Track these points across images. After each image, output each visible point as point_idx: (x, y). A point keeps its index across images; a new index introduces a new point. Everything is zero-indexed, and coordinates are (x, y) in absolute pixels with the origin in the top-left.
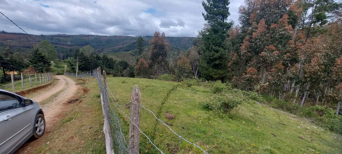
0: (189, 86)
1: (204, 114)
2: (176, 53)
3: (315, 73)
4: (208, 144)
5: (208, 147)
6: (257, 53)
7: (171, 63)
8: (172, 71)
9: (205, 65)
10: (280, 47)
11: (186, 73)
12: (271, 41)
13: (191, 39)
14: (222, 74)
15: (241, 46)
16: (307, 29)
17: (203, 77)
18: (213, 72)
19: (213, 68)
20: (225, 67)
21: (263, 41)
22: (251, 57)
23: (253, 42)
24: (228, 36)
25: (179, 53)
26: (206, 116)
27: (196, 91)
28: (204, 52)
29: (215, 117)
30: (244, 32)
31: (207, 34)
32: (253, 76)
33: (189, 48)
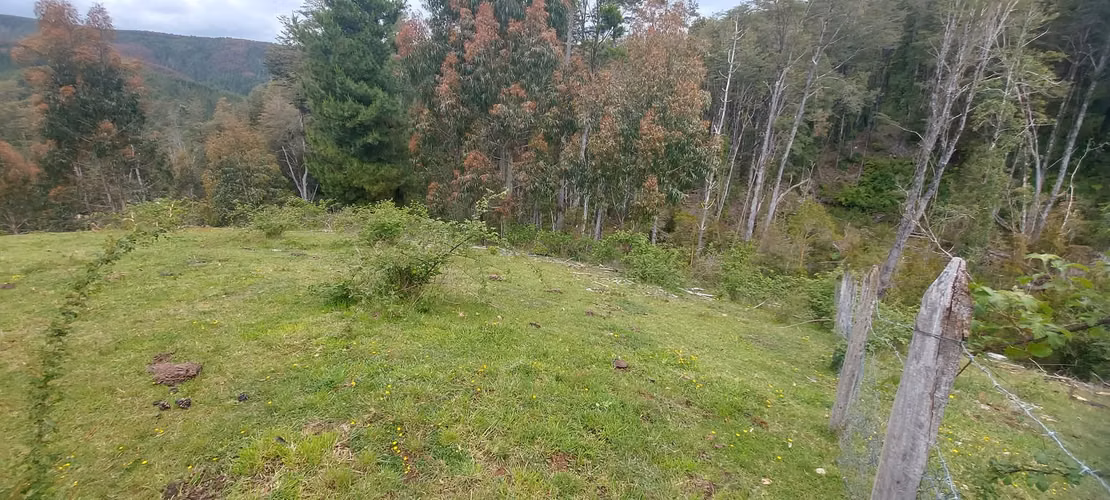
0: (274, 233)
1: (331, 323)
2: (196, 106)
3: (609, 157)
4: (346, 418)
5: (345, 427)
6: (485, 107)
7: (177, 150)
8: (188, 185)
9: (331, 151)
10: (537, 89)
11: (256, 186)
12: (515, 73)
13: (255, 49)
14: (397, 179)
15: (437, 83)
16: (591, 45)
17: (329, 193)
18: (361, 173)
19: (362, 161)
20: (402, 154)
21: (493, 72)
22: (469, 120)
23: (470, 73)
24: (395, 47)
25: (211, 107)
26: (339, 327)
27: (302, 248)
28: (318, 101)
29: (371, 322)
30: (439, 37)
31: (319, 31)
32: (483, 177)
33: (258, 88)
